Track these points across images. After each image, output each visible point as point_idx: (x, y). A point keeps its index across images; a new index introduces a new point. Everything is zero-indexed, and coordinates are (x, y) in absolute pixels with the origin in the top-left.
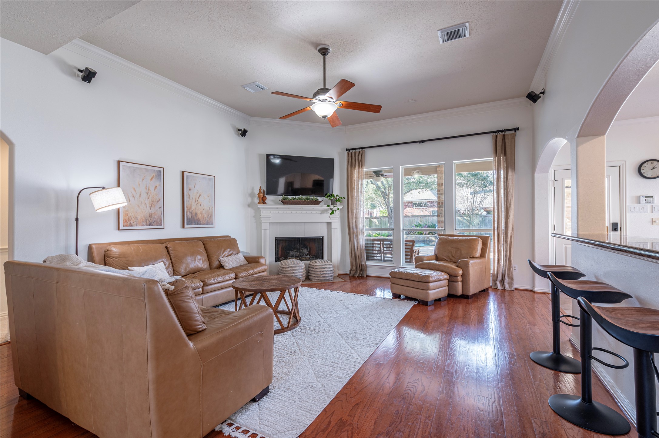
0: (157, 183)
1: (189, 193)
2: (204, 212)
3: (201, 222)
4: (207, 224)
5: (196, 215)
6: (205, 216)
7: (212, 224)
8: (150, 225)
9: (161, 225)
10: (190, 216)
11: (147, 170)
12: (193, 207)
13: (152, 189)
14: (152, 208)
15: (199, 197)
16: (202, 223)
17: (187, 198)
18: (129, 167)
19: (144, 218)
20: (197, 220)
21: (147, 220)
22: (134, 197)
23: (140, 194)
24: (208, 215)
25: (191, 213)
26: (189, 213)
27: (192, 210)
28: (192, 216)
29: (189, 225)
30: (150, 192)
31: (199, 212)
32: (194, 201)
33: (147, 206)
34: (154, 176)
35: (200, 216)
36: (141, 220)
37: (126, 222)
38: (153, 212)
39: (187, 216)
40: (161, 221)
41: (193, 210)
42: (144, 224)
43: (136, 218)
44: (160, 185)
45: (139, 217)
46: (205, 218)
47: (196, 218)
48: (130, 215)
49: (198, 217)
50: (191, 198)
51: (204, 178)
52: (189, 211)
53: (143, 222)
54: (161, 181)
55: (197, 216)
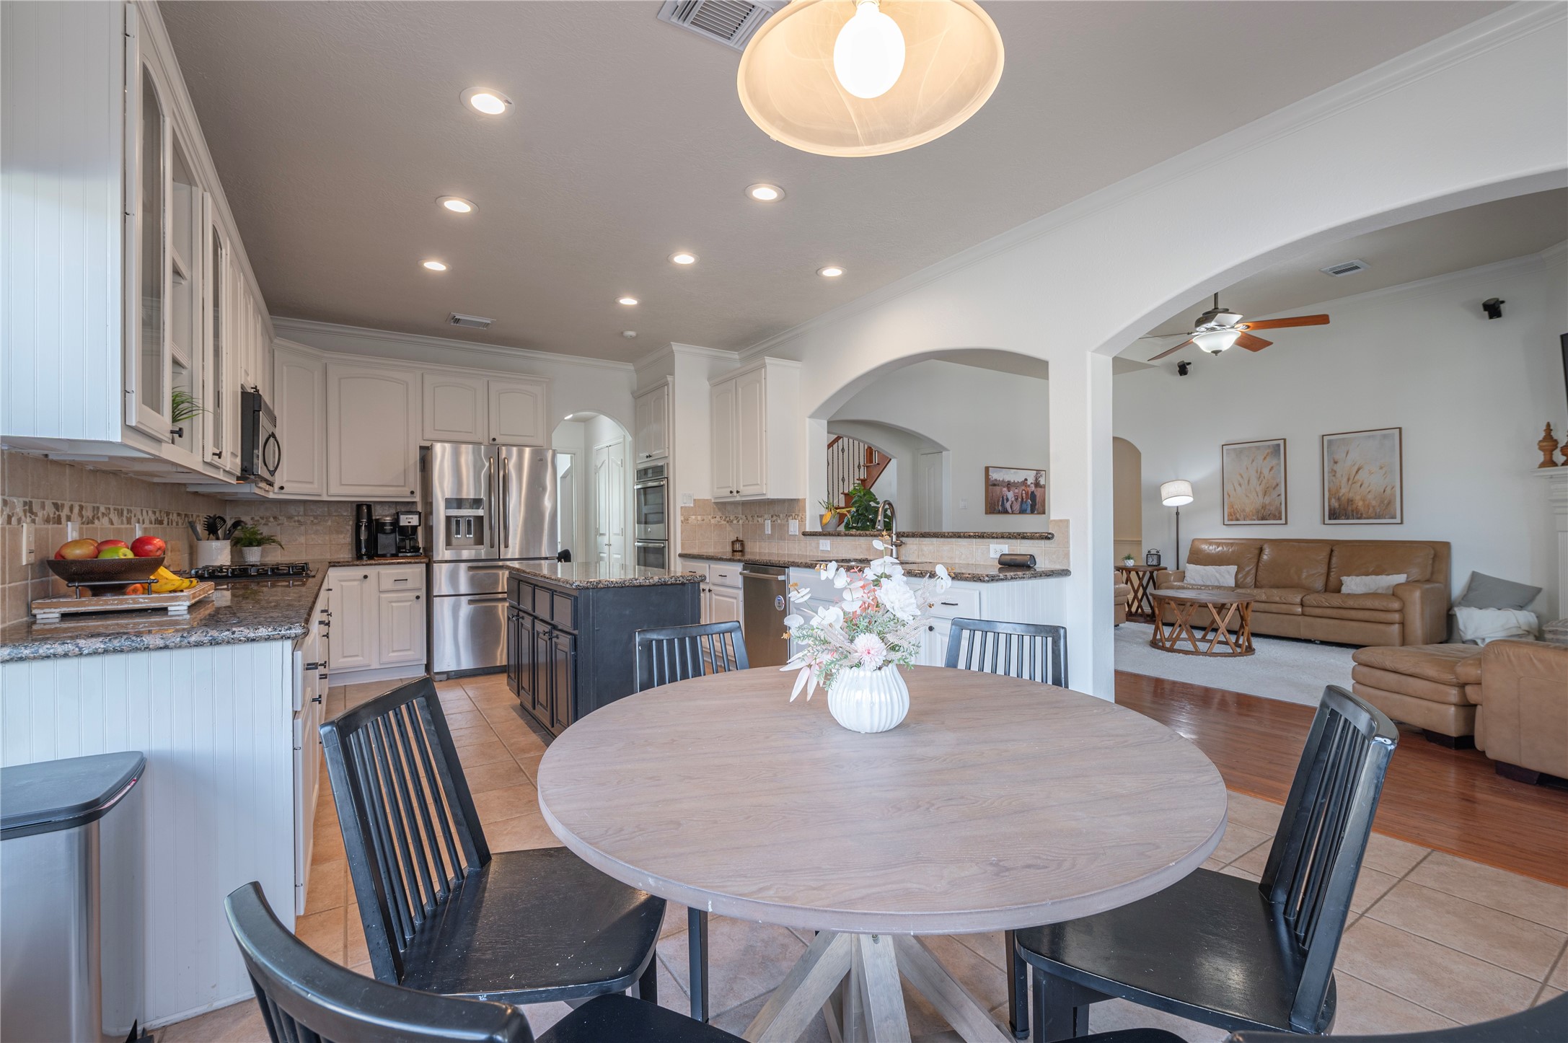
0: (1274, 462)
1: (1335, 468)
2: (1370, 496)
3: (1362, 514)
4: (1379, 518)
5: (1350, 503)
6: (1374, 503)
7: (1394, 517)
8: (1263, 519)
9: (1281, 519)
10: (1336, 505)
11: (1258, 448)
12: (1343, 491)
13: (1266, 471)
14: (1266, 497)
15: (1357, 472)
16: (1364, 516)
17: (1329, 477)
18: (1235, 449)
19: (1254, 511)
20: (1353, 511)
21: (1258, 512)
22: (1240, 485)
23: (1249, 481)
24: (1382, 502)
25: (1339, 499)
26: (1333, 500)
27: (1341, 495)
28: (1340, 505)
29: (1335, 519)
30: (1262, 476)
31: (1358, 498)
32: (1345, 479)
33: (1259, 495)
34: (1268, 453)
35: (1360, 504)
36: (1251, 513)
37: (1231, 515)
38: (1267, 502)
39: (1329, 506)
40: (1280, 513)
41: (1343, 495)
42: (1254, 518)
43: (1244, 510)
44: (1279, 464)
45: (1247, 510)
46: (1374, 507)
47: (1350, 508)
48: (1236, 507)
49: (1354, 506)
50: (1338, 475)
51: (1369, 437)
52: (1335, 498)
53: (1254, 516)
54: (1279, 459)
55: (1352, 504)
